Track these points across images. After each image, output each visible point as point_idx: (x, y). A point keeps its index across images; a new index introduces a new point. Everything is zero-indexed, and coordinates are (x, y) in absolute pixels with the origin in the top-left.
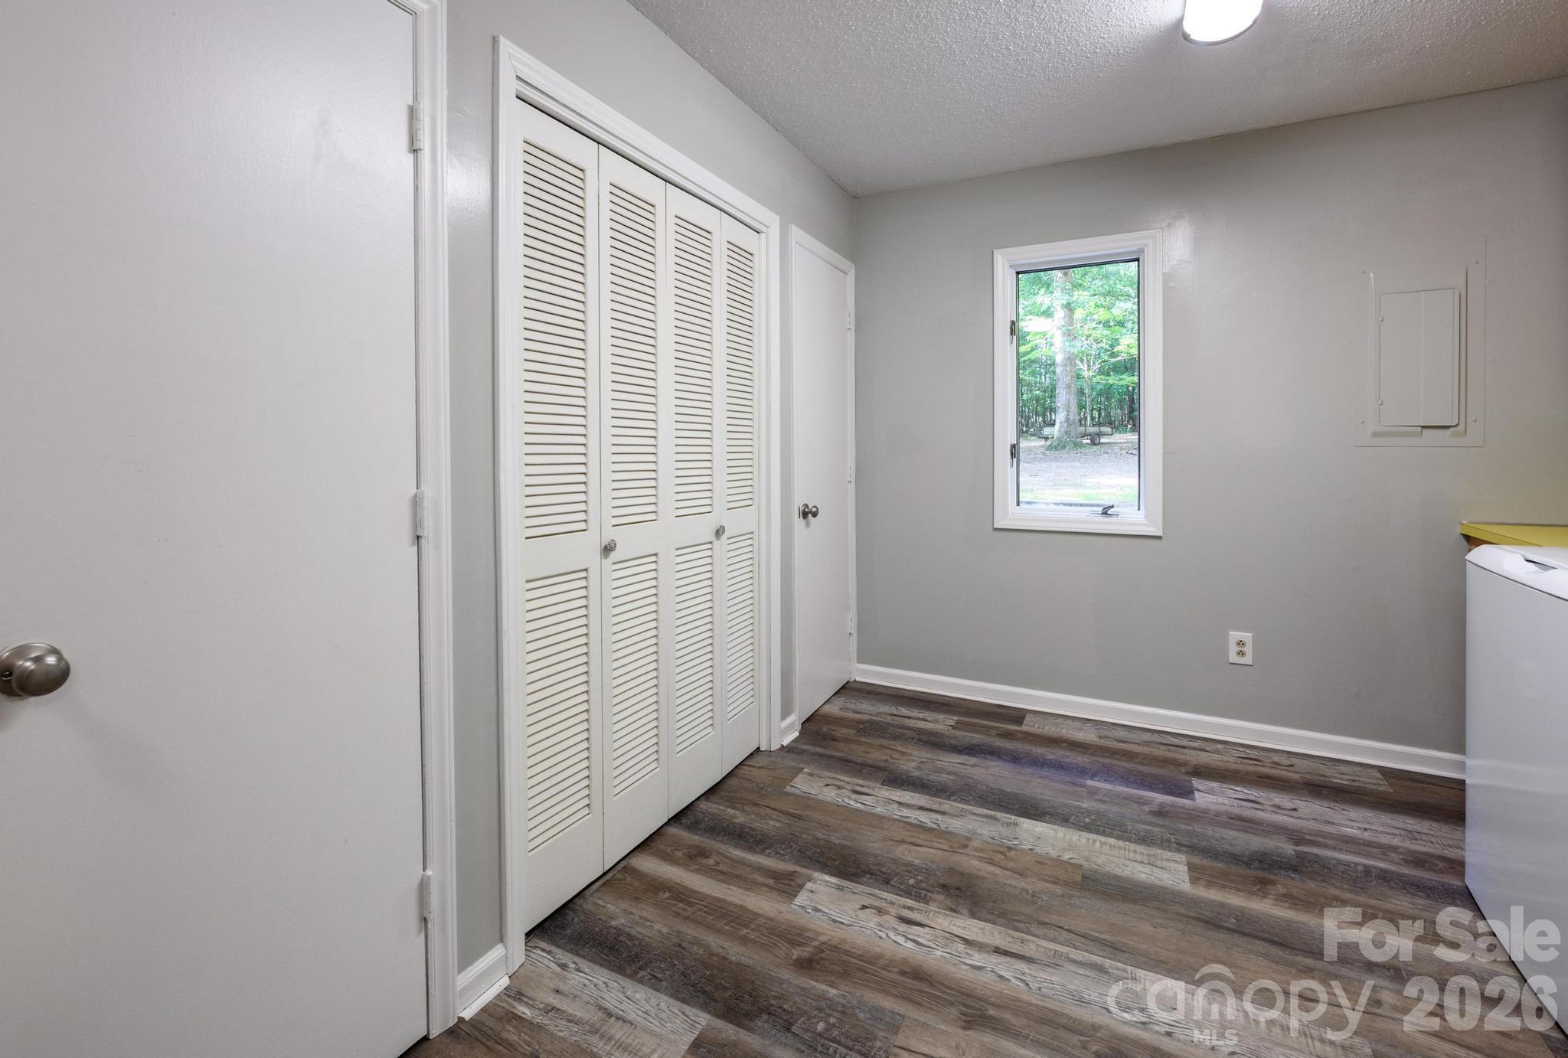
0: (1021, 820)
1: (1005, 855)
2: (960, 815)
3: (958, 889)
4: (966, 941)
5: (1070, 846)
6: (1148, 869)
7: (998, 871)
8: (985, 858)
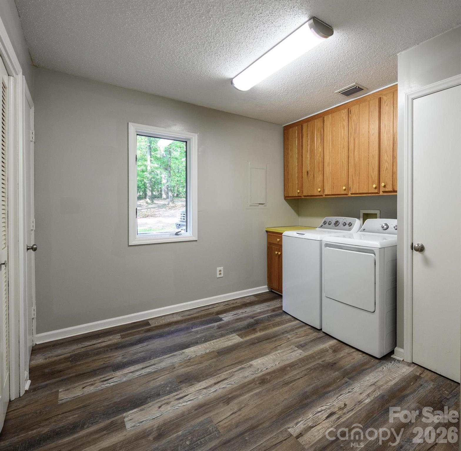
0: (184, 351)
1: (190, 362)
2: (161, 361)
3: (186, 379)
4: (205, 388)
5: (206, 348)
6: (230, 341)
7: (193, 367)
8: (184, 367)
